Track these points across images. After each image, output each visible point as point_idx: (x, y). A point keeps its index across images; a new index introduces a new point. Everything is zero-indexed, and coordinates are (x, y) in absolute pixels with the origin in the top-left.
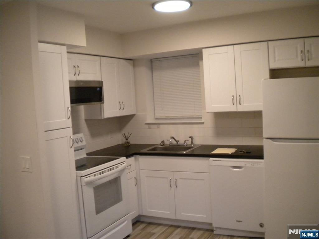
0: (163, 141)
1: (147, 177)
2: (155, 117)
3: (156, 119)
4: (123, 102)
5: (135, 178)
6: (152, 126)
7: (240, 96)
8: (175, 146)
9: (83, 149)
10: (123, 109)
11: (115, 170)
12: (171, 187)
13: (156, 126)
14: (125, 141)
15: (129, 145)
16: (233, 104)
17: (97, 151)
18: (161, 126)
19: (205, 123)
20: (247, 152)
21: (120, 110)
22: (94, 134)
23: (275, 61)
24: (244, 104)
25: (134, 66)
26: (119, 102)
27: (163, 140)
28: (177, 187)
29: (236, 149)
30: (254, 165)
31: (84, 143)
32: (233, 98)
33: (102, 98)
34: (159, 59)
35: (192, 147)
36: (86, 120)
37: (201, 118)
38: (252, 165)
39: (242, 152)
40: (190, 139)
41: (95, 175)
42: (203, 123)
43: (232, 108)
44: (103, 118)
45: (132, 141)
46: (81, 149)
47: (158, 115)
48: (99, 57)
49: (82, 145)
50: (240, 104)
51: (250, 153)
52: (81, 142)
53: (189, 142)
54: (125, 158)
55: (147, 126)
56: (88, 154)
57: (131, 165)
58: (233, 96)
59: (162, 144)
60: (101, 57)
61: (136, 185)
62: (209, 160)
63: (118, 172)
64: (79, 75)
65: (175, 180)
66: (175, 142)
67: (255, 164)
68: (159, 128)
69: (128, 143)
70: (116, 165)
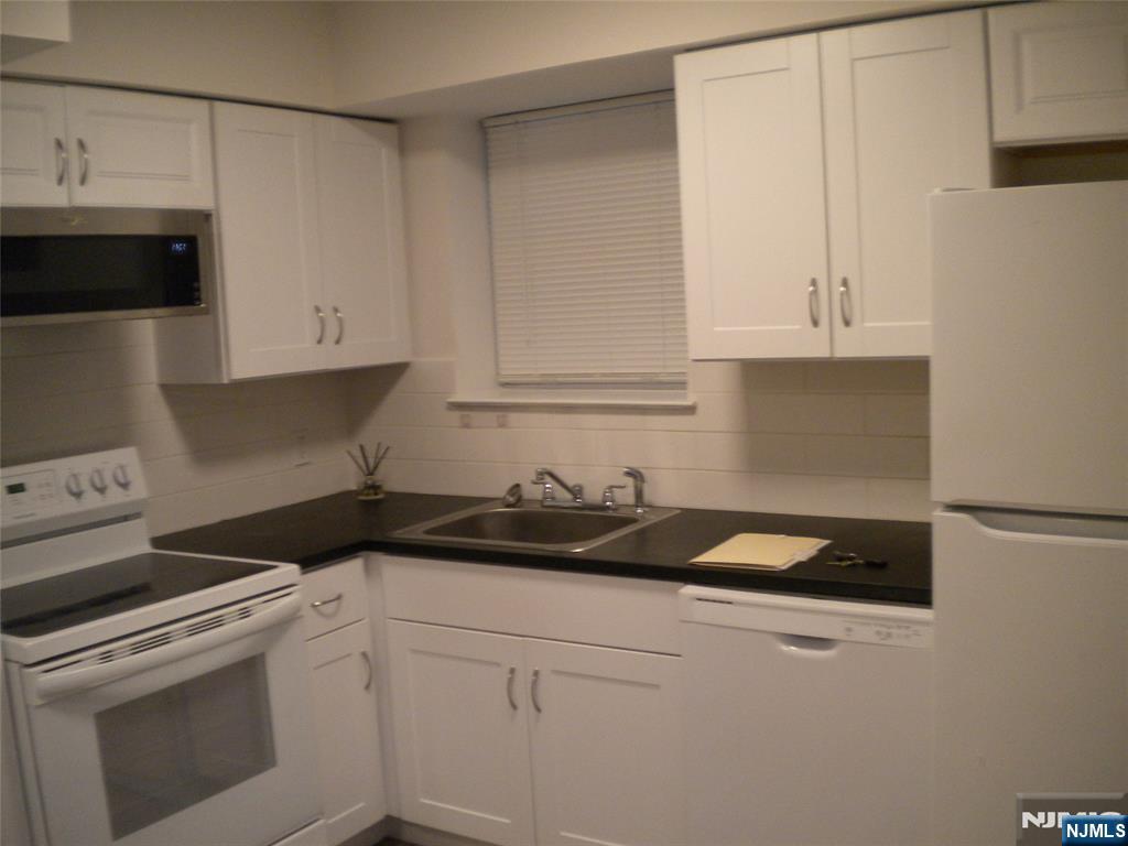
0: (518, 486)
1: (415, 651)
2: (498, 374)
3: (505, 385)
4: (336, 310)
5: (364, 655)
6: (476, 416)
7: (845, 283)
8: (565, 511)
9: (137, 515)
10: (338, 342)
11: (233, 627)
12: (514, 707)
13: (491, 416)
14: (364, 479)
15: (380, 496)
16: (815, 323)
17: (224, 523)
18: (513, 417)
19: (700, 410)
20: (870, 565)
21: (320, 342)
22: (207, 448)
23: (1019, 106)
24: (868, 325)
25: (402, 149)
26: (318, 310)
27: (517, 482)
28: (538, 710)
29: (826, 542)
30: (889, 635)
31: (139, 491)
32: (815, 293)
33: (198, 290)
34: (509, 120)
35: (634, 521)
36: (166, 389)
37: (682, 385)
38: (878, 633)
39: (844, 564)
40: (630, 481)
41: (107, 657)
42: (690, 410)
43: (810, 345)
44: (226, 381)
45: (397, 479)
46: (126, 518)
47: (512, 368)
48: (204, 104)
49: (127, 499)
50: (847, 323)
51: (883, 566)
52: (125, 486)
53: (626, 496)
54: (294, 568)
55: (456, 415)
56: (157, 542)
57: (339, 598)
58: (814, 283)
59: (511, 499)
60: (218, 104)
61: (367, 687)
62: (676, 592)
63: (252, 633)
64: (83, 181)
65: (530, 678)
66: (564, 496)
67: (894, 631)
68: (502, 425)
69: (375, 488)
70: (243, 607)
